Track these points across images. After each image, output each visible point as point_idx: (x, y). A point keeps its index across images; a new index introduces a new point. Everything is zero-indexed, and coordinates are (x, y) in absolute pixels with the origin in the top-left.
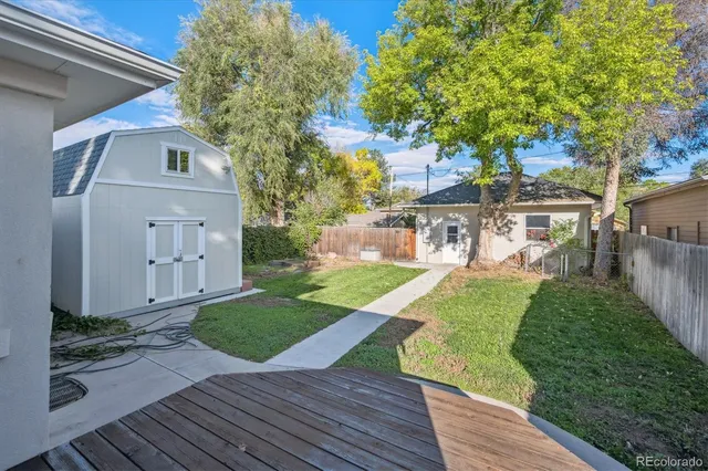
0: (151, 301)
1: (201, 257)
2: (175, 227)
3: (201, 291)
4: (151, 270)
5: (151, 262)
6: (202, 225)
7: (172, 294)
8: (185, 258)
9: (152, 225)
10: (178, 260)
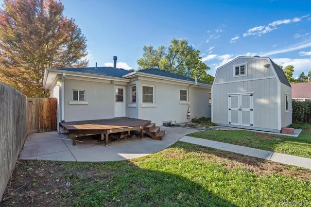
0: (230, 123)
1: (252, 110)
2: (239, 97)
3: (252, 125)
4: (229, 112)
5: (230, 109)
6: (252, 95)
7: (238, 123)
8: (243, 109)
9: (229, 96)
10: (240, 110)
